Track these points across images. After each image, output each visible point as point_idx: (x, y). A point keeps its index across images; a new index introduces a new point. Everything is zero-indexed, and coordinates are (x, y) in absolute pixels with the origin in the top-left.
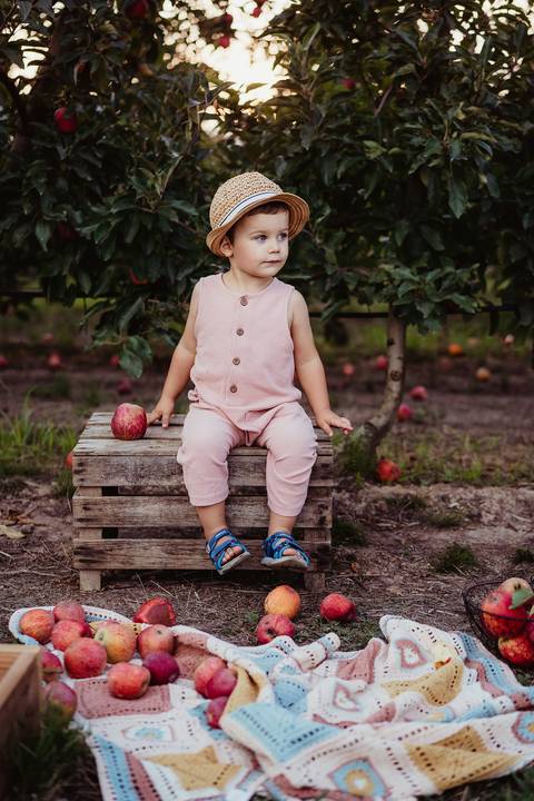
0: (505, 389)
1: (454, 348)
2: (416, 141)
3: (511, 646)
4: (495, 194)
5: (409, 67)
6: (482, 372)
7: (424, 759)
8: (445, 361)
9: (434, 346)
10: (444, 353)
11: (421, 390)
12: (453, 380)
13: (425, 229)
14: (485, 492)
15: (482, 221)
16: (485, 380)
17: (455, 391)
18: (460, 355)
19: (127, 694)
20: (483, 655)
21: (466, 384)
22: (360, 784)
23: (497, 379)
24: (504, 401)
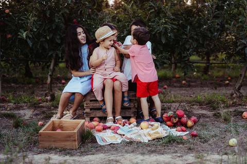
0: (189, 86)
1: (177, 76)
2: (155, 26)
3: (168, 123)
4: (173, 37)
5: (153, 10)
6: (184, 82)
7: (150, 135)
8: (174, 79)
9: (172, 75)
10: (174, 77)
11: (166, 86)
12: (175, 84)
13: (159, 45)
14: (173, 104)
15: (171, 43)
16: (184, 84)
17: (175, 87)
18: (179, 78)
19: (99, 131)
20: (164, 125)
21: (178, 85)
22: (139, 138)
23: (187, 84)
24: (188, 89)
